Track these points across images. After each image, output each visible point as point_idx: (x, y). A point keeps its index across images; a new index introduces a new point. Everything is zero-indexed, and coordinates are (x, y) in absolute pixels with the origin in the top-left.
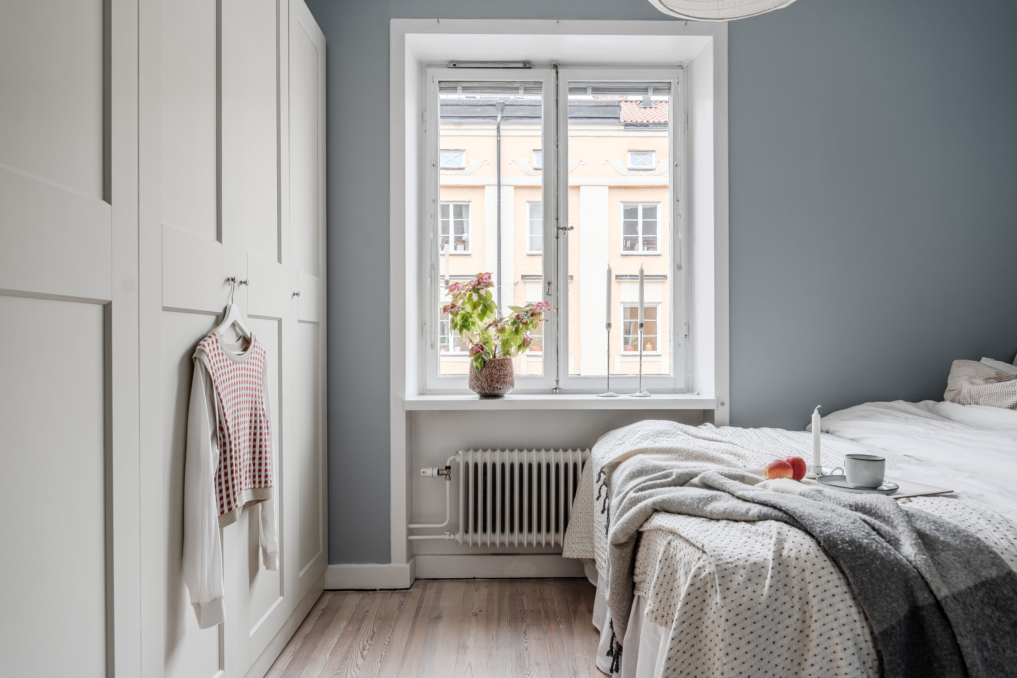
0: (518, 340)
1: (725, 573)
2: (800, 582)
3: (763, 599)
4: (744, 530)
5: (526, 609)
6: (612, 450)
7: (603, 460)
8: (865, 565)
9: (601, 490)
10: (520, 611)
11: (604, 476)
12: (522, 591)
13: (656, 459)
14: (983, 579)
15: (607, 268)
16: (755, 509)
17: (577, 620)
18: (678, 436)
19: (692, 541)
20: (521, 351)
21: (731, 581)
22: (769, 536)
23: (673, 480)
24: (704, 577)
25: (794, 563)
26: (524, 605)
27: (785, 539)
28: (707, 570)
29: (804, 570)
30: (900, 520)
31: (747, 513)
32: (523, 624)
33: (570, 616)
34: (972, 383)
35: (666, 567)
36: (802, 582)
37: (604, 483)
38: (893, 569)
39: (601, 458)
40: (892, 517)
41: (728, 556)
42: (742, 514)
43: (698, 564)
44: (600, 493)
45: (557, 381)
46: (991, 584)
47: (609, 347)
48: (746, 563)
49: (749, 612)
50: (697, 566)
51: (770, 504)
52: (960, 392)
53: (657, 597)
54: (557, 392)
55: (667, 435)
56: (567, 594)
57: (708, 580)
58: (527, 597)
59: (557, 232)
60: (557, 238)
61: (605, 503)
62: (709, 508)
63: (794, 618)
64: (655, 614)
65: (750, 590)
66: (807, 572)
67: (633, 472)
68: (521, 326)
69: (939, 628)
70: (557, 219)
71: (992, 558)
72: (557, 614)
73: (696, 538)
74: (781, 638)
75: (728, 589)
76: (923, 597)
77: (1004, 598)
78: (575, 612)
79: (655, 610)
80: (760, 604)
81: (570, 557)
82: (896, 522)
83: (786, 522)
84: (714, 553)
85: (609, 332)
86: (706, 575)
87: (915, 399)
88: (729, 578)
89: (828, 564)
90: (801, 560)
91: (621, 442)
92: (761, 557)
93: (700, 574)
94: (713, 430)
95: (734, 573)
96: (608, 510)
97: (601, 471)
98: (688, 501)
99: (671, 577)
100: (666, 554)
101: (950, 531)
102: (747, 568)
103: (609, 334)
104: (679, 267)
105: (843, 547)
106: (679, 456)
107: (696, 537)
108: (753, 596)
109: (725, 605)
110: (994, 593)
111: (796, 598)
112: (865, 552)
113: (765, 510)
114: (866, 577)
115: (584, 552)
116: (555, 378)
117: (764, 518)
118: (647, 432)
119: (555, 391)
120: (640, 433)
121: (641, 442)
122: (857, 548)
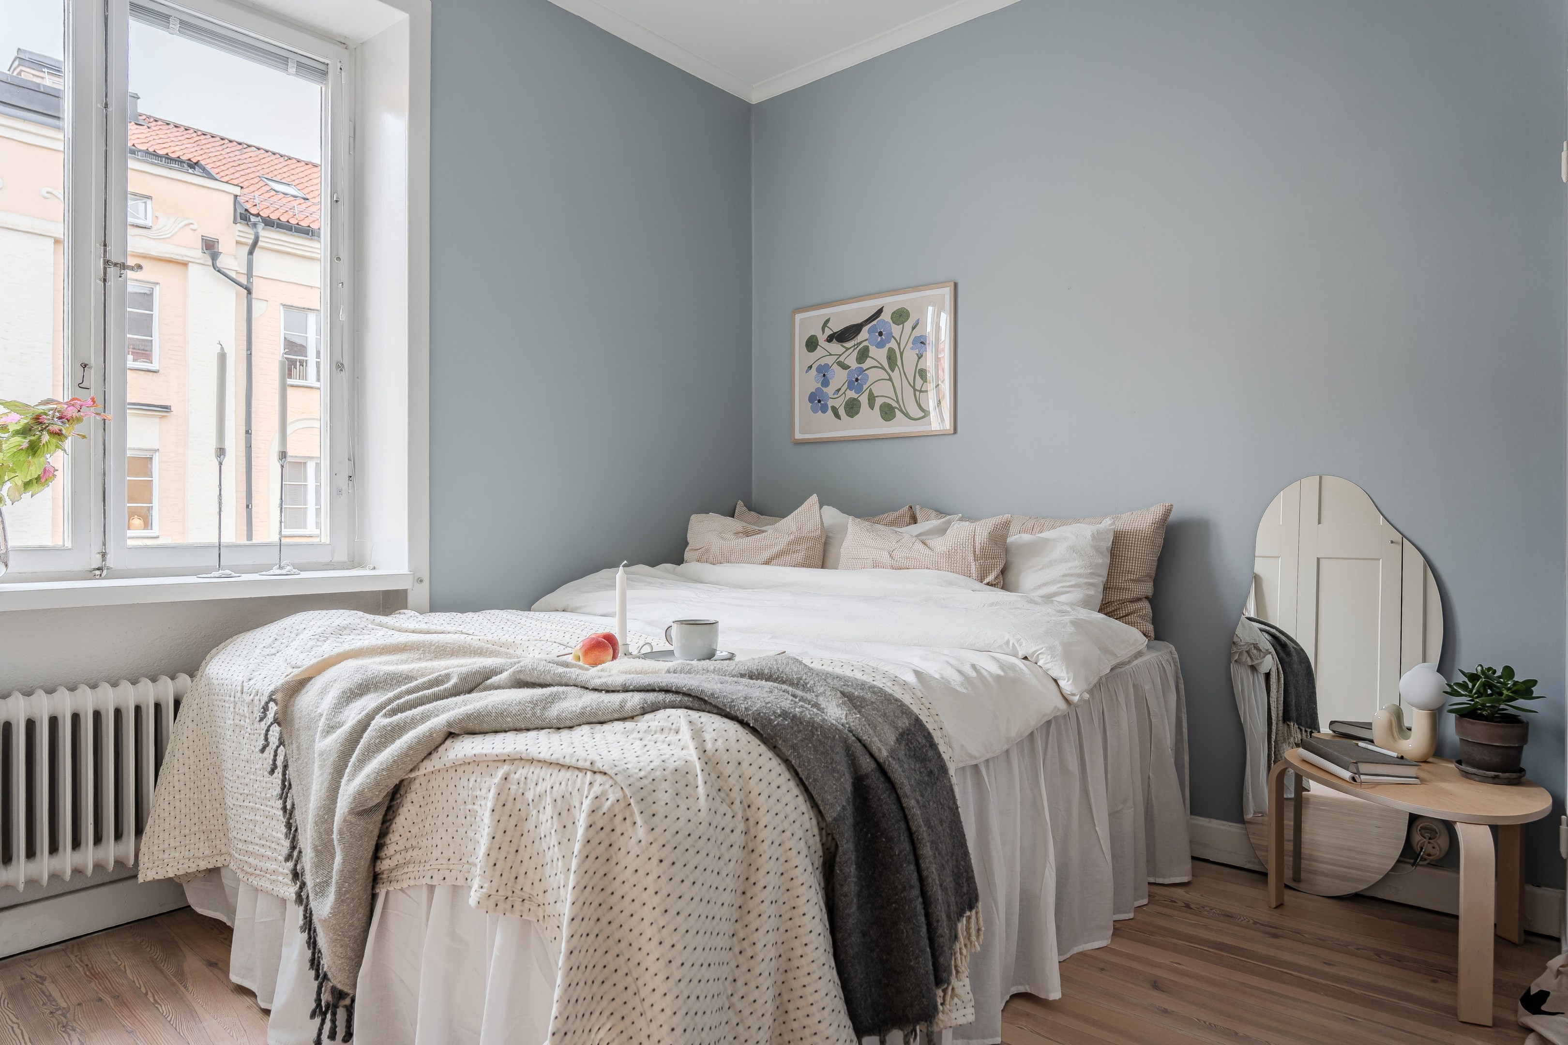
0: (32, 468)
1: (643, 793)
2: (738, 781)
3: (702, 815)
4: (628, 732)
5: (64, 1005)
6: (261, 664)
7: (251, 683)
8: (807, 739)
9: (270, 733)
10: (51, 1013)
11: (276, 708)
12: (37, 976)
13: (386, 663)
14: (901, 730)
15: (219, 351)
16: (635, 700)
17: (190, 988)
18: (372, 631)
19: (567, 761)
20: (30, 493)
21: (654, 803)
22: (673, 731)
23: (455, 685)
24: (609, 809)
25: (725, 757)
26: (54, 1000)
27: (702, 728)
28: (612, 798)
29: (739, 764)
30: (817, 679)
31: (622, 707)
32: (69, 1035)
33: (174, 984)
34: (723, 539)
35: (506, 817)
36: (741, 780)
37: (276, 721)
38: (834, 737)
39: (246, 680)
40: (804, 678)
41: (636, 768)
42: (614, 711)
43: (592, 792)
44: (266, 739)
45: (104, 555)
46: (908, 734)
47: (220, 490)
48: (665, 773)
49: (689, 839)
50: (591, 796)
51: (658, 687)
52: (707, 551)
53: (494, 870)
54: (103, 575)
55: (354, 631)
56: (148, 949)
57: (616, 812)
58: (54, 982)
59: (105, 269)
60: (105, 280)
61: (276, 755)
62: (554, 711)
63: (738, 832)
64: (493, 899)
65: (683, 807)
66: (745, 765)
67: (350, 689)
68: (46, 437)
69: (884, 796)
70: (105, 245)
71: (900, 706)
72: (143, 990)
73: (572, 756)
74: (725, 864)
75: (654, 815)
76: (866, 764)
77: (919, 746)
78: (181, 975)
79: (494, 892)
80: (700, 823)
81: (157, 877)
82: (812, 682)
83: (687, 708)
84: (617, 769)
85: (221, 464)
86: (613, 805)
87: (653, 563)
88: (650, 800)
89: (763, 748)
90: (733, 751)
91: (274, 651)
92: (679, 759)
93: (599, 807)
94: (419, 619)
95: (654, 791)
96: (285, 767)
97: (271, 699)
98: (514, 710)
99: (515, 830)
100: (503, 797)
101: (857, 685)
102: (670, 778)
103: (220, 467)
104: (340, 367)
105: (778, 723)
106: (424, 654)
107: (572, 754)
108: (690, 814)
109: (655, 840)
110: (912, 743)
111: (737, 803)
112: (801, 723)
113: (651, 697)
114: (810, 754)
115: (192, 860)
116: (97, 547)
117: (654, 708)
118: (320, 629)
119: (98, 572)
120: (307, 631)
121: (317, 646)
122: (792, 720)
